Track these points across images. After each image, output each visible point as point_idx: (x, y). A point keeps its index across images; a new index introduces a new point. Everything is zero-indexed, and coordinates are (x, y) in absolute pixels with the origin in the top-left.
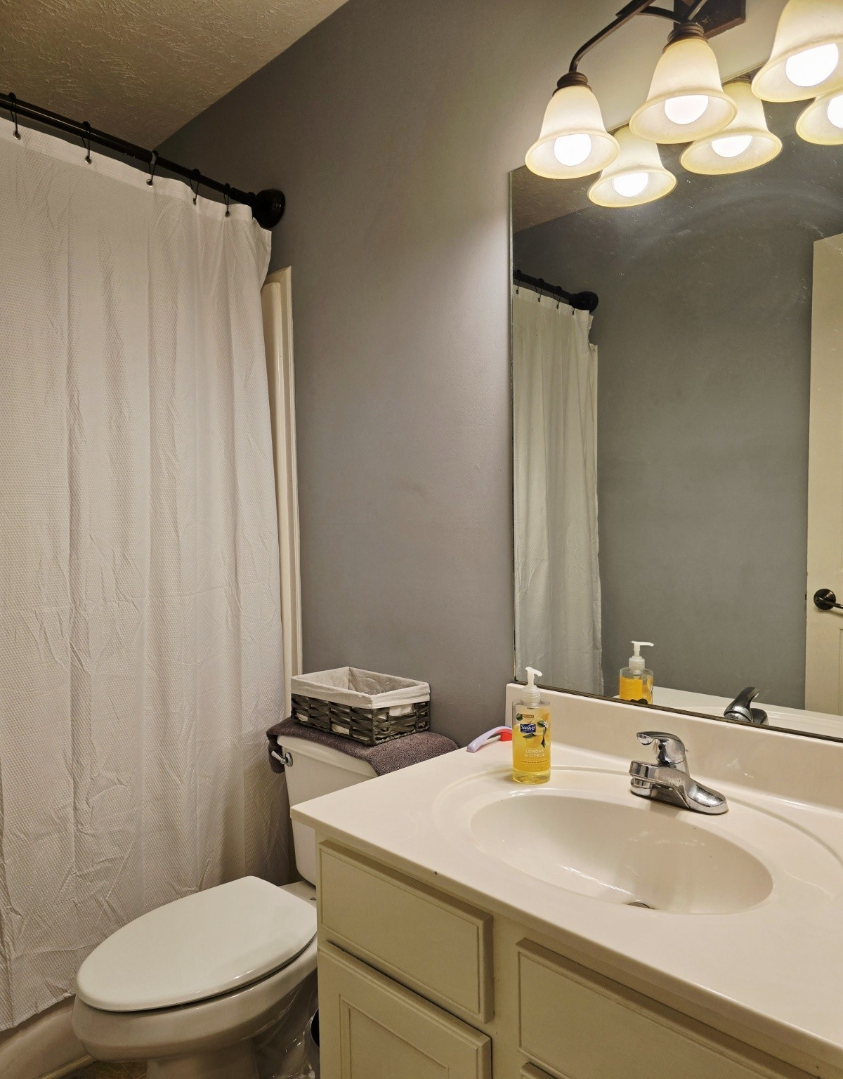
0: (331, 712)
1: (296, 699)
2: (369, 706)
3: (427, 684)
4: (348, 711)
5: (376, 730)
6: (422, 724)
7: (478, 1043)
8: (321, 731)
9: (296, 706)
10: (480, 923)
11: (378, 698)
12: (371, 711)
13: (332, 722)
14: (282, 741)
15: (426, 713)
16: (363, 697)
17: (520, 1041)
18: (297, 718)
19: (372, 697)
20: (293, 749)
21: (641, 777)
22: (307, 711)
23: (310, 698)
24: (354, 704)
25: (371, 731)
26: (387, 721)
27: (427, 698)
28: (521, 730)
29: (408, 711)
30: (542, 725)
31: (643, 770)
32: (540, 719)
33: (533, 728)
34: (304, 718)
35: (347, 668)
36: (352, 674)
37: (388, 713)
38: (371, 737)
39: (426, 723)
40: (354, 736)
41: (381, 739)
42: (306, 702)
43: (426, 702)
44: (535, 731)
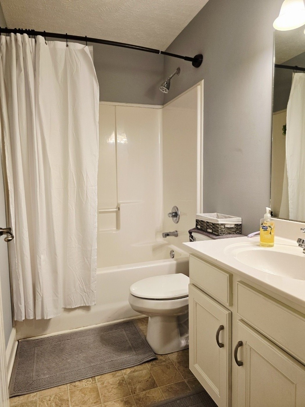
0: (207, 225)
1: (197, 221)
2: (218, 223)
3: (241, 218)
4: (212, 224)
5: (220, 230)
6: (239, 232)
7: (227, 312)
8: (204, 231)
9: (197, 223)
10: (228, 275)
11: (221, 220)
12: (218, 224)
13: (207, 228)
14: (193, 234)
15: (240, 228)
16: (216, 219)
17: (238, 311)
18: (197, 227)
19: (219, 220)
20: (196, 237)
21: (301, 243)
22: (200, 225)
23: (201, 221)
24: (214, 222)
25: (218, 231)
26: (224, 228)
27: (241, 223)
28: (262, 228)
29: (233, 226)
30: (270, 227)
31: (302, 241)
32: (269, 225)
33: (266, 228)
34: (199, 227)
35: (216, 213)
36: (217, 215)
37: (225, 226)
38: (218, 233)
39: (240, 231)
40: (213, 232)
41: (222, 234)
42: (200, 221)
43: (240, 224)
44: (267, 229)
